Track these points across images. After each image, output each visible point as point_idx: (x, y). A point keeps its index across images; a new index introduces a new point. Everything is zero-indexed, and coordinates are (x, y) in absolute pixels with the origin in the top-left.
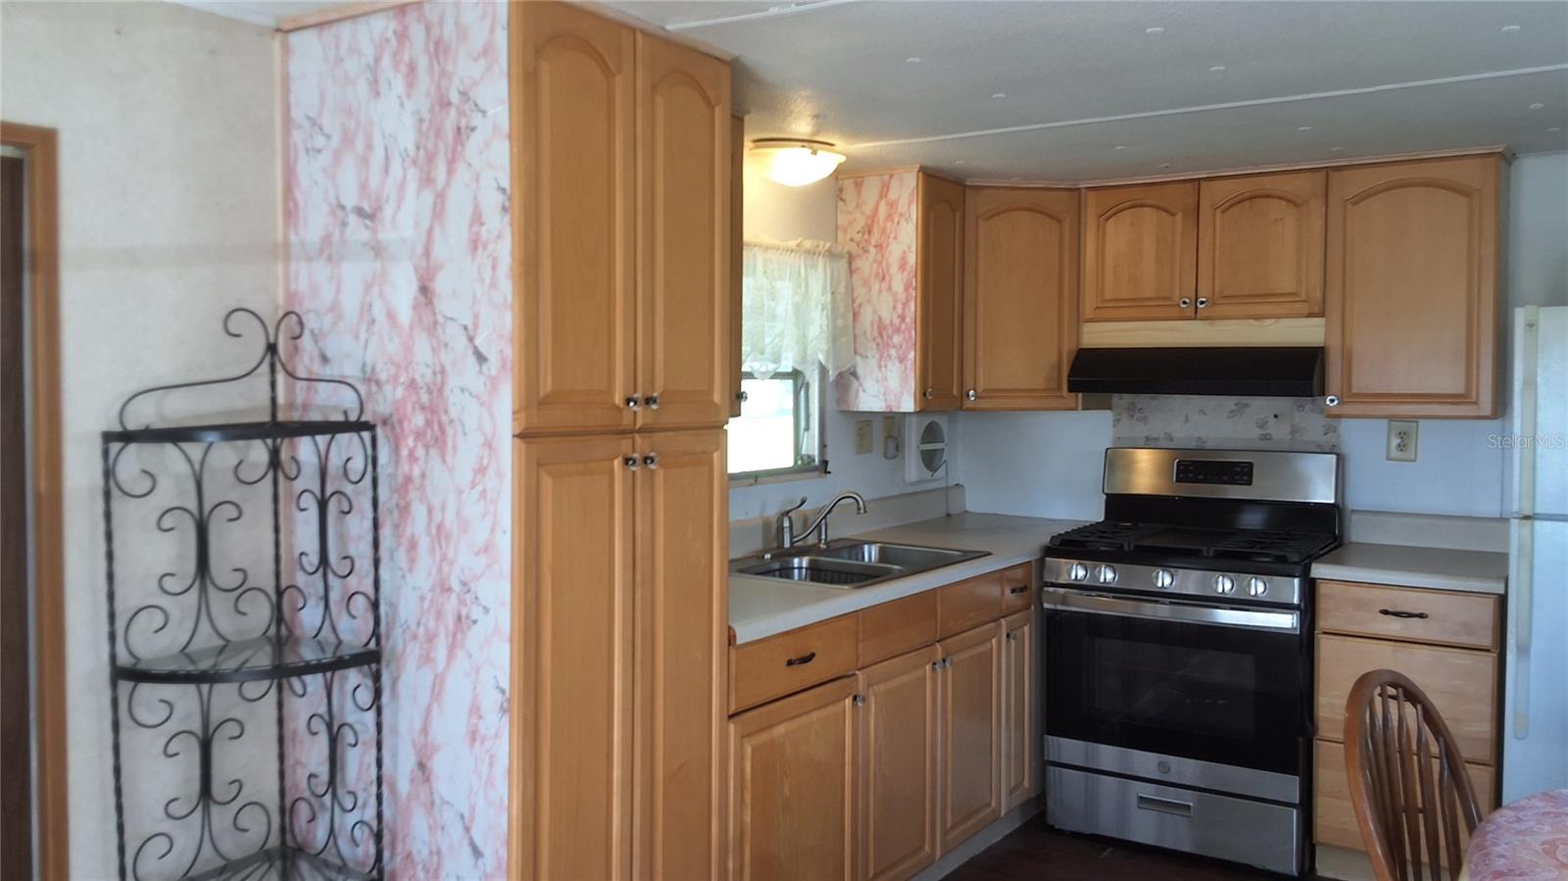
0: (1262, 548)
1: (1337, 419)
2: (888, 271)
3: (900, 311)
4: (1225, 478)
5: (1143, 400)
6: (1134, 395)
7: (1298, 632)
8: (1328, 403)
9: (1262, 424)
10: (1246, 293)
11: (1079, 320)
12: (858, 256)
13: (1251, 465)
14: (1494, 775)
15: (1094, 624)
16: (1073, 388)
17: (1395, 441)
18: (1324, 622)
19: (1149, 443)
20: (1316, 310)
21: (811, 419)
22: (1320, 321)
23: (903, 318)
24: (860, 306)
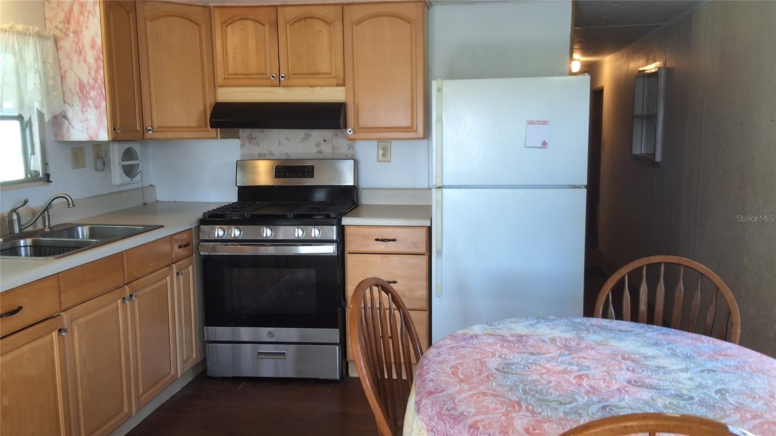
0: (318, 211)
1: (354, 141)
2: (83, 49)
3: (93, 75)
4: (300, 174)
5: (256, 132)
6: (252, 130)
7: (336, 254)
8: (348, 132)
9: (318, 145)
10: (305, 72)
11: (215, 86)
12: (62, 38)
13: (312, 167)
14: (428, 315)
15: (234, 261)
16: (214, 125)
17: (381, 152)
18: (349, 248)
19: (262, 157)
20: (341, 82)
21: (35, 146)
22: (342, 89)
23: (96, 80)
24: (66, 72)
